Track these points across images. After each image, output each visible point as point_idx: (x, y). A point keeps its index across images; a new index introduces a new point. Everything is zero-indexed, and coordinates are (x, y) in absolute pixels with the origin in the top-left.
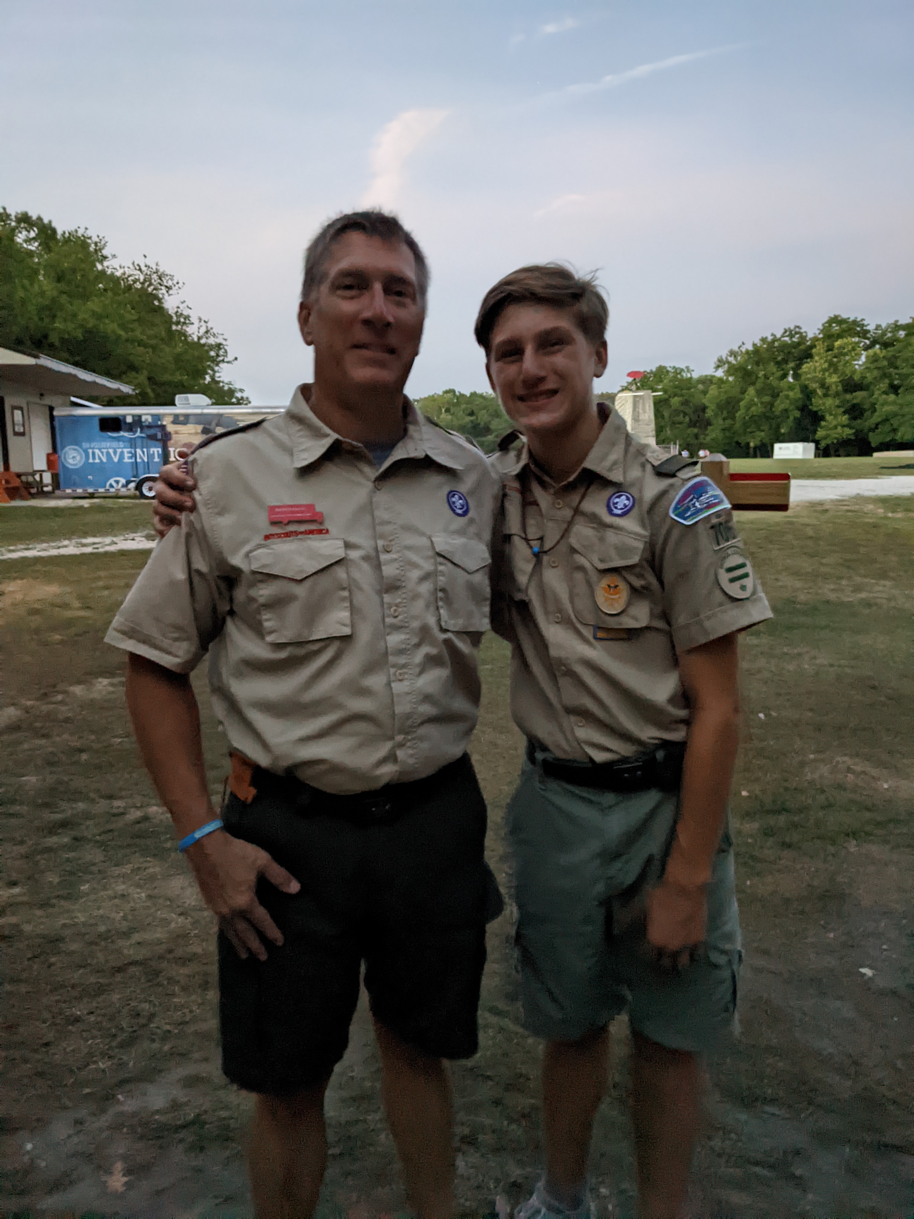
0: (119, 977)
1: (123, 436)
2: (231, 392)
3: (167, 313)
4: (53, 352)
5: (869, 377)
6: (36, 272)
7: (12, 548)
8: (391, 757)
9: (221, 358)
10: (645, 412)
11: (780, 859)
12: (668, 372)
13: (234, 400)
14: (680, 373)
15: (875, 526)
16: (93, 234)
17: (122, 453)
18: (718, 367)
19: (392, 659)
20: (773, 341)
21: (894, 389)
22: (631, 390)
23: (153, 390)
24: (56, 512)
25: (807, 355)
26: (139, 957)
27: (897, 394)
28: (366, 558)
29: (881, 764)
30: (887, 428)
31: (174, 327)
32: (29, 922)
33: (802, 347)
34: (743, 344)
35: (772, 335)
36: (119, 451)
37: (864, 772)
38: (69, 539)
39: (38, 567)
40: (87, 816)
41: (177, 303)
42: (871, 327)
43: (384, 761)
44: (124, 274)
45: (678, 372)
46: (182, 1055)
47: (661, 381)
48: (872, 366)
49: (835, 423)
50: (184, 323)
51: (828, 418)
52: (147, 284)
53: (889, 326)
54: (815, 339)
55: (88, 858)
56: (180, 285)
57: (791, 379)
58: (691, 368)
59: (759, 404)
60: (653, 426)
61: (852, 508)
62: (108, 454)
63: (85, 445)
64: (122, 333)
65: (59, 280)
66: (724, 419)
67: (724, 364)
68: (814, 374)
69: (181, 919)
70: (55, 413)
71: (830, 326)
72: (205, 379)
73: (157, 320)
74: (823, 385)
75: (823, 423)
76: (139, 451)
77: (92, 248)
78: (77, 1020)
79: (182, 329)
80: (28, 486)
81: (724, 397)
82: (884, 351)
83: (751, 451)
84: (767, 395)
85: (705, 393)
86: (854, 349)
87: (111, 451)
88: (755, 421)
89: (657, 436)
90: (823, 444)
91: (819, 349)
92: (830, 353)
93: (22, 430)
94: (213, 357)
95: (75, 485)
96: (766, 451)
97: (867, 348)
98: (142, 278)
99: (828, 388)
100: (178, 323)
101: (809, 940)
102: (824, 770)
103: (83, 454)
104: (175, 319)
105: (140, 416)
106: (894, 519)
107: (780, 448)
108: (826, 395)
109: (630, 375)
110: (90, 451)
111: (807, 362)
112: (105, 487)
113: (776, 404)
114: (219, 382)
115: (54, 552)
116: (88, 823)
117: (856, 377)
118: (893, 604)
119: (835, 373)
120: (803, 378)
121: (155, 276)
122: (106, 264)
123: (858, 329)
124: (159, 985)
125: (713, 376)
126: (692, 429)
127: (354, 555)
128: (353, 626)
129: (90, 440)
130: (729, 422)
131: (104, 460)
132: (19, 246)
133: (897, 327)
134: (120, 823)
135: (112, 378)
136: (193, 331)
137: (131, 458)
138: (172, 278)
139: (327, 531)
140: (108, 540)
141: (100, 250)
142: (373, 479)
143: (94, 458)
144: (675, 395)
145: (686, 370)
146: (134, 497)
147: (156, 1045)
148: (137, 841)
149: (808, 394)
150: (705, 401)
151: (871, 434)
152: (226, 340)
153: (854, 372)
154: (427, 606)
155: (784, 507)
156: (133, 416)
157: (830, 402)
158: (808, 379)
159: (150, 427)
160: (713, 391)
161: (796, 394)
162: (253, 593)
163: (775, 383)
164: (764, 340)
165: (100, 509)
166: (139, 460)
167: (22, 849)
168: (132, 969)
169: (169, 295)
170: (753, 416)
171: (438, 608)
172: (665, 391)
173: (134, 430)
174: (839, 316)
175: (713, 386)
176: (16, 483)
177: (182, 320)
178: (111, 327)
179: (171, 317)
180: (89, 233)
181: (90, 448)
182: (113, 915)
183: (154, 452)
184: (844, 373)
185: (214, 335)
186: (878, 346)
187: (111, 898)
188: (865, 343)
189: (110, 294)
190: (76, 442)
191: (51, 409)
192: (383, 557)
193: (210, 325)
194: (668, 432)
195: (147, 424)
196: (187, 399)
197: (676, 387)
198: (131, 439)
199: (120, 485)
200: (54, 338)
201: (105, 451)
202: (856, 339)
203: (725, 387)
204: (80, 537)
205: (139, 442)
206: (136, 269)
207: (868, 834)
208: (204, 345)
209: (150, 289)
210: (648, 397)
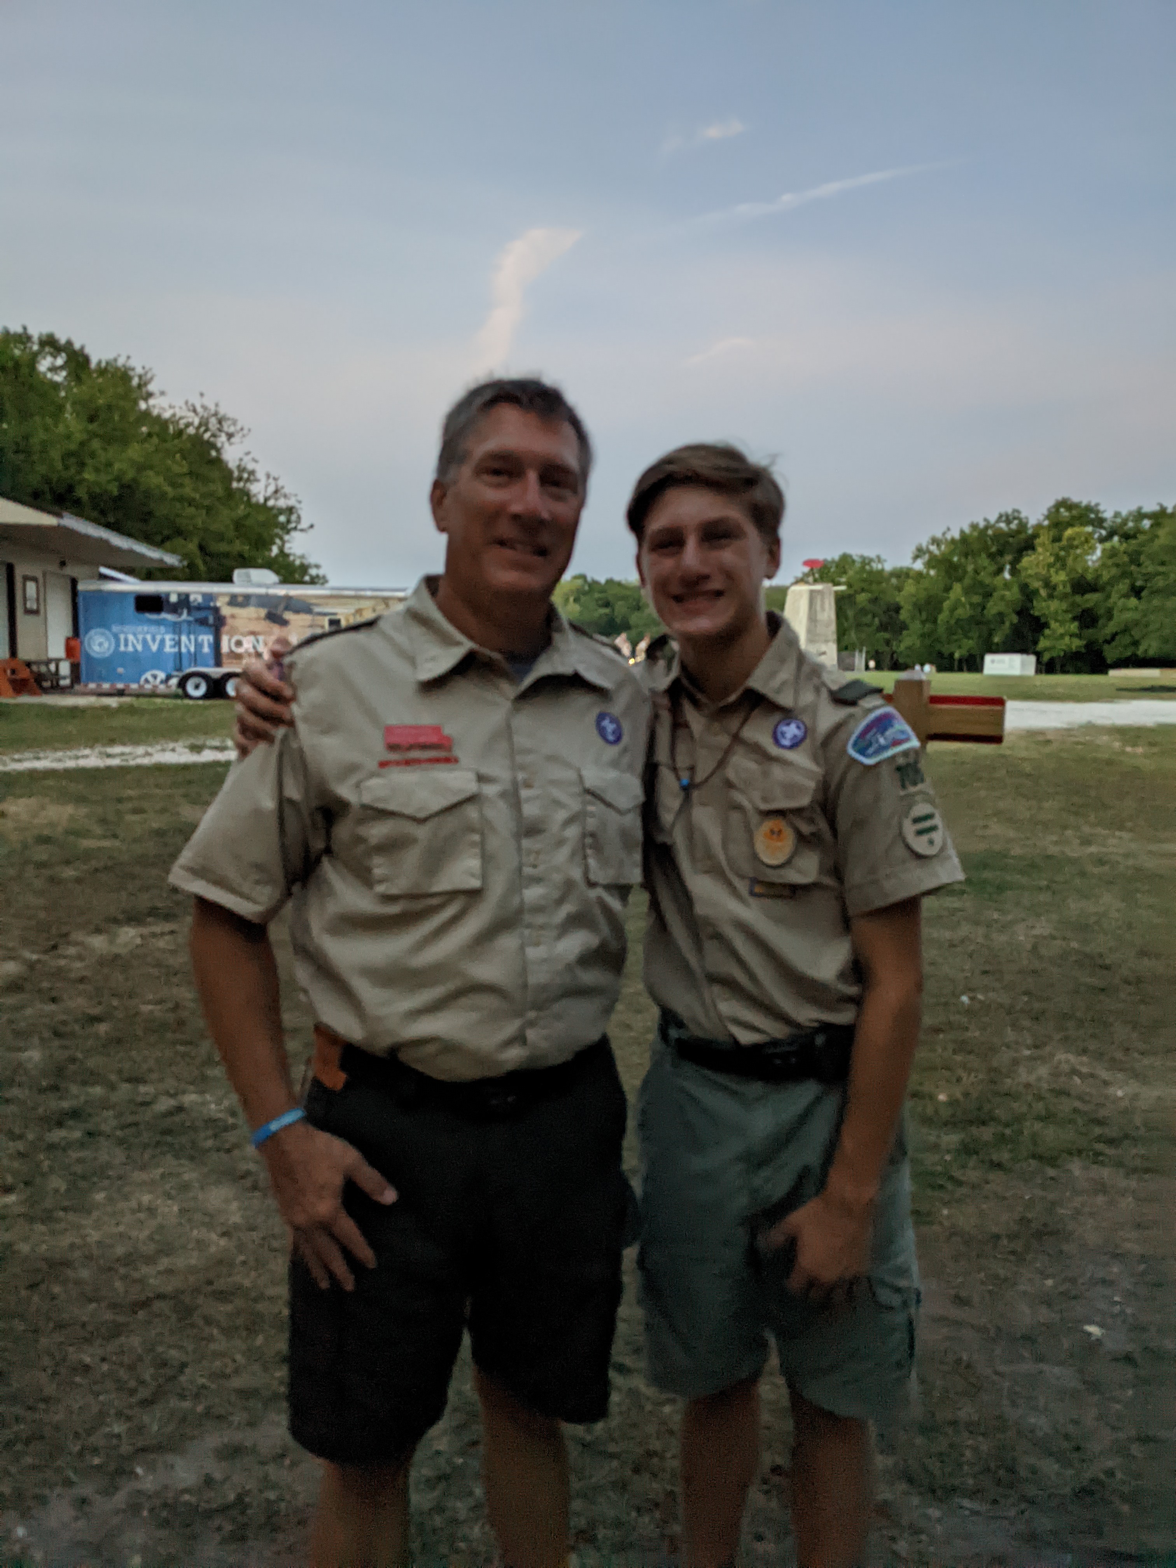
0: (141, 1315)
1: (164, 619)
2: (304, 568)
3: (227, 466)
4: (78, 508)
5: (1106, 576)
6: (61, 408)
7: (16, 756)
8: (520, 1039)
9: (293, 525)
10: (823, 609)
11: (987, 1182)
12: (854, 561)
13: (307, 578)
14: (869, 564)
15: (1110, 762)
16: (137, 365)
17: (162, 642)
18: (916, 558)
19: (527, 918)
20: (987, 528)
21: (1137, 592)
22: (807, 583)
23: (205, 563)
24: (74, 712)
25: (1028, 545)
26: (169, 1289)
27: (1139, 598)
28: (503, 795)
29: (1114, 1065)
30: (1127, 640)
31: (235, 485)
32: (26, 1239)
33: (1023, 536)
34: (949, 529)
35: (986, 520)
36: (158, 637)
37: (1092, 1076)
38: (92, 747)
39: (50, 782)
40: (105, 1105)
41: (241, 455)
42: (1108, 515)
43: (508, 1043)
44: (174, 415)
45: (867, 561)
46: (219, 1417)
47: (845, 572)
48: (1110, 562)
49: (1061, 631)
50: (248, 480)
51: (1053, 625)
52: (202, 429)
53: (1130, 514)
54: (1039, 526)
55: (104, 1157)
56: (245, 431)
57: (1007, 575)
58: (883, 557)
59: (968, 607)
60: (833, 627)
61: (1082, 740)
62: (145, 642)
63: (115, 628)
64: (168, 489)
65: (92, 419)
66: (923, 623)
67: (924, 553)
68: (1037, 571)
69: (223, 1242)
70: (81, 587)
71: (1057, 511)
72: (271, 550)
73: (215, 474)
74: (1047, 584)
75: (1047, 632)
76: (184, 638)
77: (135, 382)
78: (87, 1368)
79: (244, 486)
80: (39, 678)
81: (923, 595)
82: (1125, 545)
83: (956, 663)
84: (976, 594)
85: (899, 589)
86: (1087, 541)
87: (149, 637)
88: (961, 627)
89: (839, 641)
90: (1046, 657)
91: (1044, 539)
92: (1057, 544)
93: (35, 607)
94: (283, 524)
95: (101, 679)
96: (973, 664)
97: (1102, 540)
98: (196, 422)
99: (1054, 588)
100: (240, 479)
101: (1022, 1288)
102: (1043, 1071)
103: (113, 641)
104: (236, 474)
105: (187, 596)
106: (1135, 755)
107: (993, 661)
108: (1051, 597)
109: (807, 563)
110: (122, 637)
111: (1027, 555)
112: (138, 682)
113: (989, 605)
114: (288, 555)
115: (71, 764)
116: (105, 1113)
117: (1089, 577)
118: (1130, 862)
119: (1062, 570)
120: (1023, 574)
121: (213, 421)
122: (152, 402)
123: (1092, 516)
124: (193, 1326)
125: (909, 569)
126: (882, 634)
127: (490, 790)
128: (484, 877)
129: (122, 622)
130: (928, 626)
131: (139, 648)
132: (41, 376)
133: (1140, 515)
134: (146, 1115)
135: (155, 546)
136: (259, 490)
137: (174, 646)
138: (235, 422)
139: (456, 761)
140: (140, 750)
141: (146, 384)
142: (512, 698)
143: (126, 645)
144: (863, 590)
145: (876, 560)
146: (176, 696)
147: (187, 1404)
148: (169, 1139)
149: (1028, 594)
150: (900, 599)
151: (1106, 647)
152: (300, 502)
153: (1086, 569)
154: (573, 854)
155: (997, 739)
156: (179, 595)
157: (1054, 605)
158: (1030, 576)
159: (199, 608)
160: (910, 588)
161: (1013, 594)
162: (363, 831)
163: (987, 581)
164: (974, 526)
165: (131, 710)
166: (184, 650)
167: (20, 1146)
168: (158, 1306)
169: (231, 444)
170: (958, 620)
171: (585, 857)
172: (850, 585)
173: (179, 611)
174: (1068, 499)
175: (910, 581)
176: (24, 674)
177: (245, 475)
178: (153, 480)
179: (231, 472)
180: (132, 363)
181: (123, 632)
182: (134, 1234)
183: (203, 640)
184: (1073, 570)
185: (285, 496)
186: (1116, 539)
187: (133, 1212)
188: (1101, 534)
189: (155, 440)
190: (104, 624)
191: (74, 582)
192: (524, 793)
193: (280, 483)
194: (853, 636)
195: (196, 604)
196: (248, 576)
197: (864, 580)
198: (175, 623)
199: (158, 680)
200: (81, 492)
201: (140, 637)
202: (1089, 529)
203: (925, 583)
204: (104, 745)
205: (185, 627)
206: (189, 410)
207: (1097, 1154)
208: (272, 508)
209: (207, 436)
210: (828, 591)
